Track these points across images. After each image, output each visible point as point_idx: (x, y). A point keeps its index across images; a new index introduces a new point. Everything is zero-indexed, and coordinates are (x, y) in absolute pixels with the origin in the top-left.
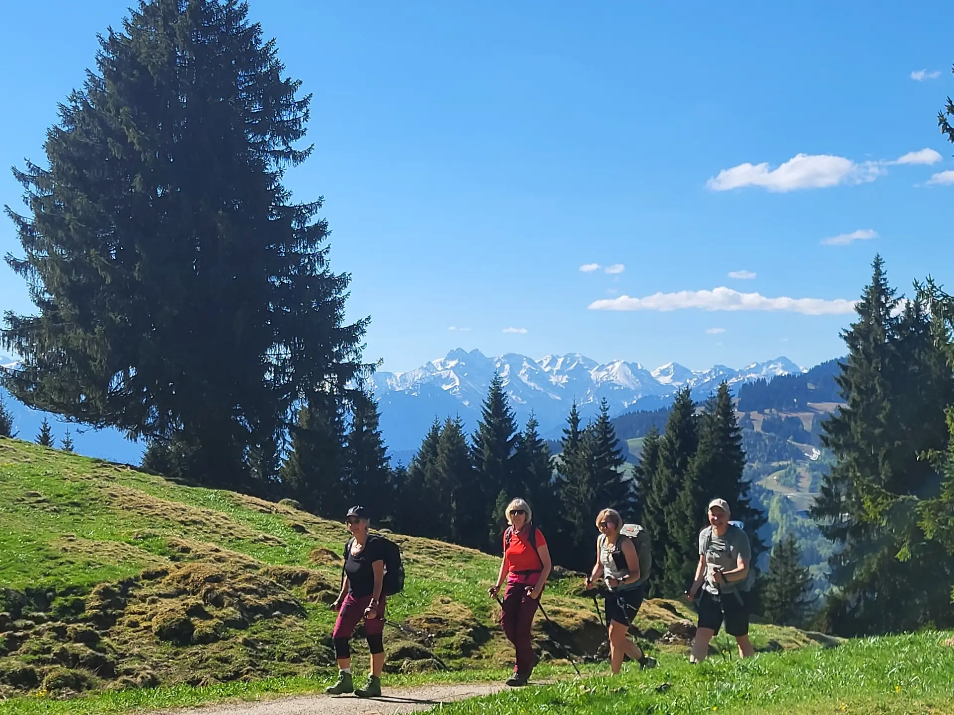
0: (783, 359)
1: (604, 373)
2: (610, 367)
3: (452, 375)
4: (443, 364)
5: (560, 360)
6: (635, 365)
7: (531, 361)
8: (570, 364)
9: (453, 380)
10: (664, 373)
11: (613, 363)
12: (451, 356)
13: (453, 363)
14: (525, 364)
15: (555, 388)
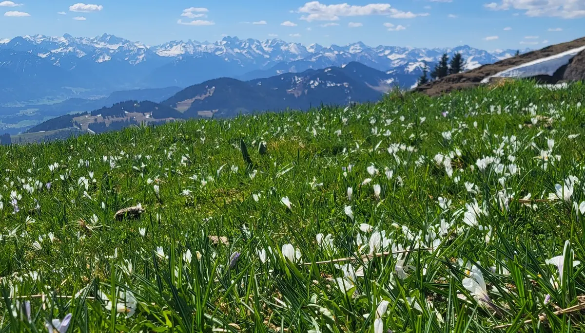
0: (360, 43)
1: (287, 47)
2: (289, 45)
3: (223, 47)
4: (221, 43)
5: (270, 42)
6: (300, 44)
7: (258, 42)
8: (274, 43)
9: (223, 49)
10: (312, 47)
11: (291, 43)
12: (224, 39)
13: (225, 42)
14: (255, 43)
15: (266, 53)
